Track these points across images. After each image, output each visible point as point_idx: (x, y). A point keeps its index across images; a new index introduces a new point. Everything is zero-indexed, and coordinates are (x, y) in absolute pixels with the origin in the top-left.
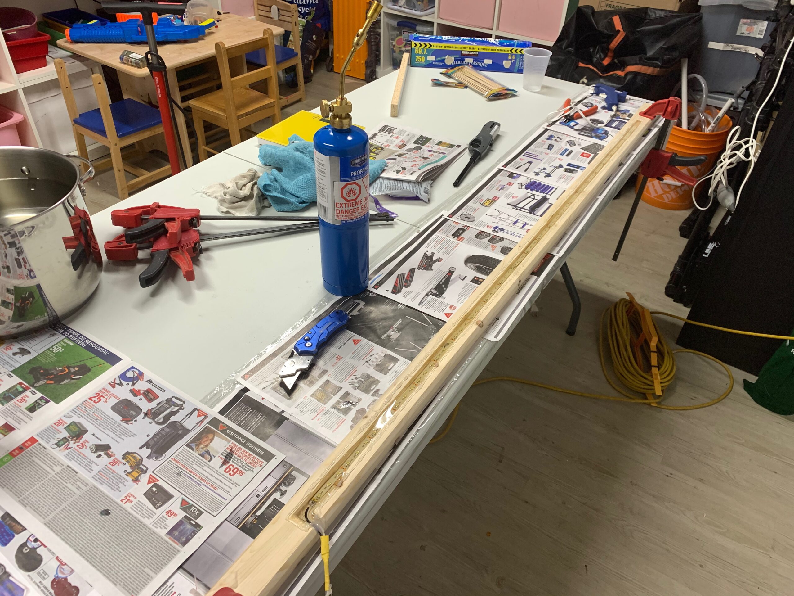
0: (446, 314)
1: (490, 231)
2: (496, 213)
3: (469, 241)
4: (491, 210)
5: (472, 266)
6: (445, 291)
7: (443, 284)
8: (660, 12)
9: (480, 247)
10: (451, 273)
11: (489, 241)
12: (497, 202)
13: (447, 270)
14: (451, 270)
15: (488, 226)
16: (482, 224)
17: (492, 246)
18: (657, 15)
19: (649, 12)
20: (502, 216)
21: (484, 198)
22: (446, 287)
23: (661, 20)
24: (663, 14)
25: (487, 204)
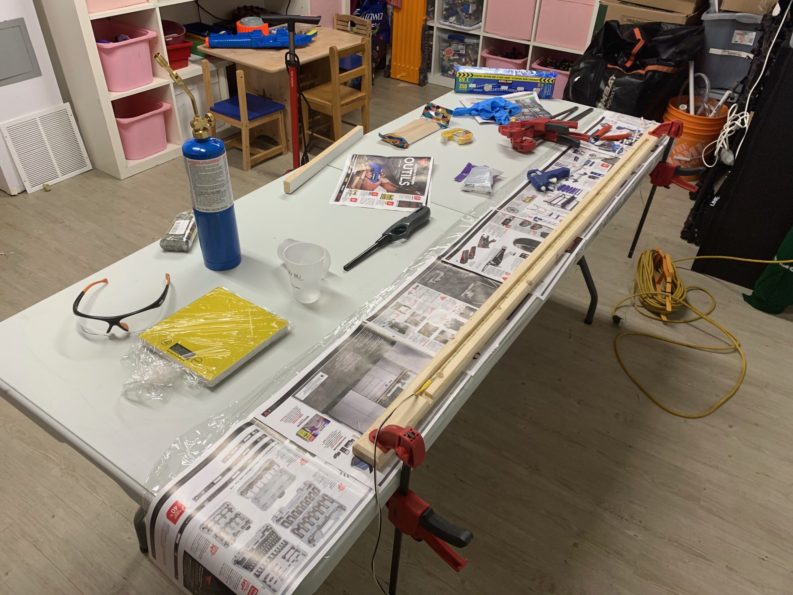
0: (503, 278)
1: (531, 220)
2: (536, 208)
3: (515, 228)
4: (531, 205)
5: (519, 246)
6: (501, 262)
7: (498, 257)
8: (671, 26)
9: (525, 232)
10: (503, 250)
11: (531, 228)
12: (535, 200)
13: (500, 248)
14: (503, 248)
15: (529, 217)
16: (524, 215)
17: (534, 232)
18: (669, 28)
19: (662, 25)
20: (540, 210)
21: (525, 197)
22: (501, 259)
23: (671, 31)
24: (673, 27)
25: (527, 201)
